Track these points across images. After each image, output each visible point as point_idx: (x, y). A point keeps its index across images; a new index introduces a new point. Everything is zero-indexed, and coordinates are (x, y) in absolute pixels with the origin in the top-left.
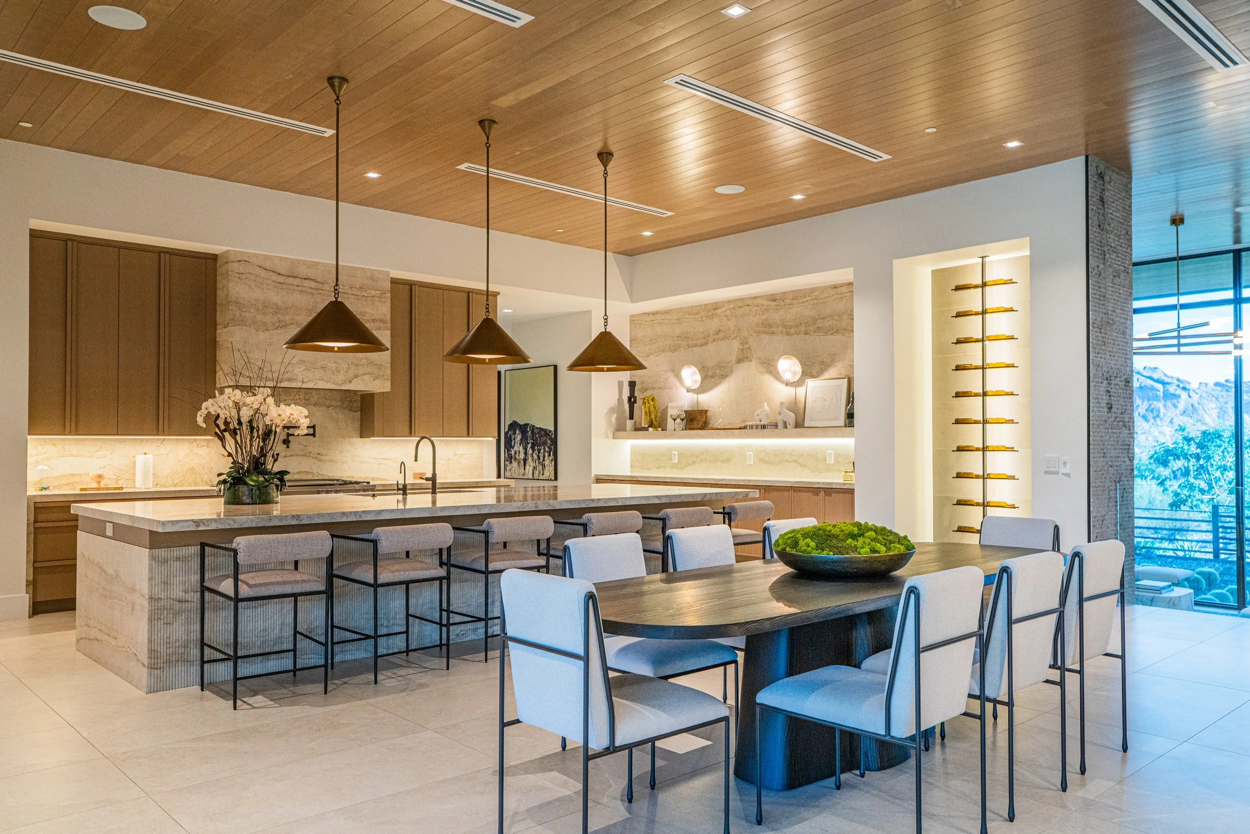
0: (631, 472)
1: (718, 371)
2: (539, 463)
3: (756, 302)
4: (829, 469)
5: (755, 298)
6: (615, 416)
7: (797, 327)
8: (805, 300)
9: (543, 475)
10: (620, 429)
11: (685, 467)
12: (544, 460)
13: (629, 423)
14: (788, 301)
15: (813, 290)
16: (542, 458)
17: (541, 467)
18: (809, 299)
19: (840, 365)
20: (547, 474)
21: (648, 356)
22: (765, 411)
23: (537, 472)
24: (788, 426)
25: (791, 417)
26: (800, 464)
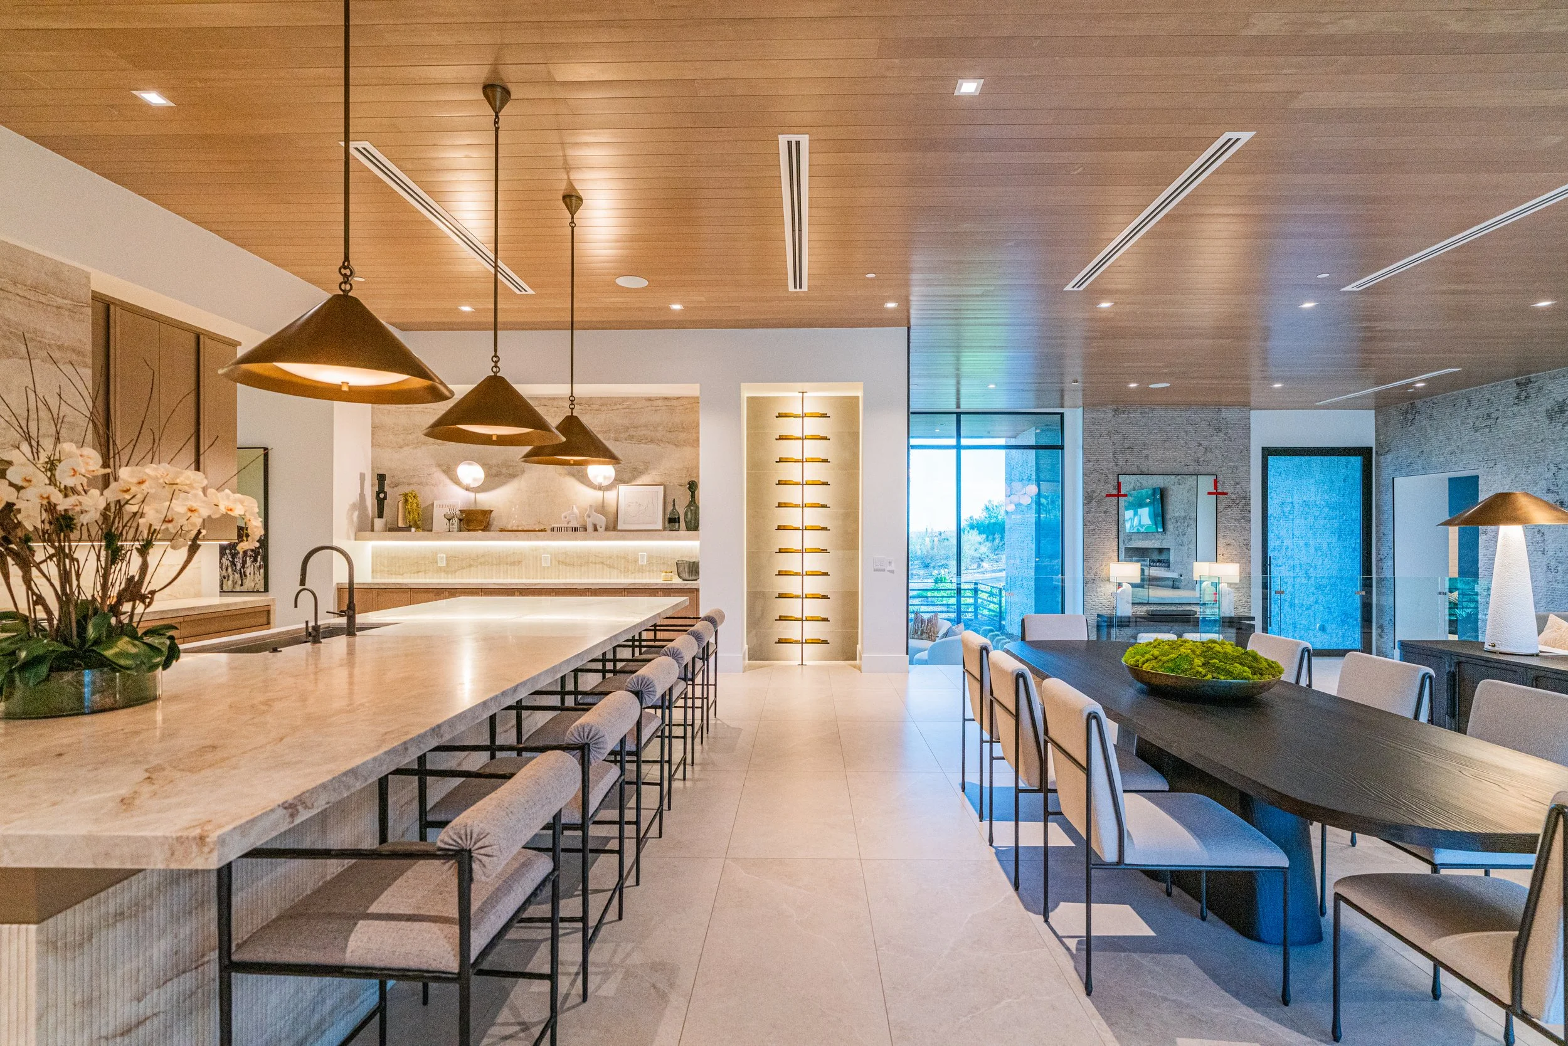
0: (373, 577)
1: (504, 470)
2: (234, 571)
3: (555, 403)
4: (640, 570)
5: (554, 399)
6: (356, 513)
7: (605, 432)
8: (615, 408)
9: (242, 585)
10: (364, 528)
11: (457, 570)
12: (243, 567)
13: (379, 523)
14: (595, 407)
15: (624, 399)
16: (239, 566)
17: (237, 576)
18: (618, 407)
19: (654, 473)
20: (249, 584)
21: (401, 447)
22: (573, 514)
23: (230, 582)
24: (598, 528)
25: (601, 520)
26: (607, 565)
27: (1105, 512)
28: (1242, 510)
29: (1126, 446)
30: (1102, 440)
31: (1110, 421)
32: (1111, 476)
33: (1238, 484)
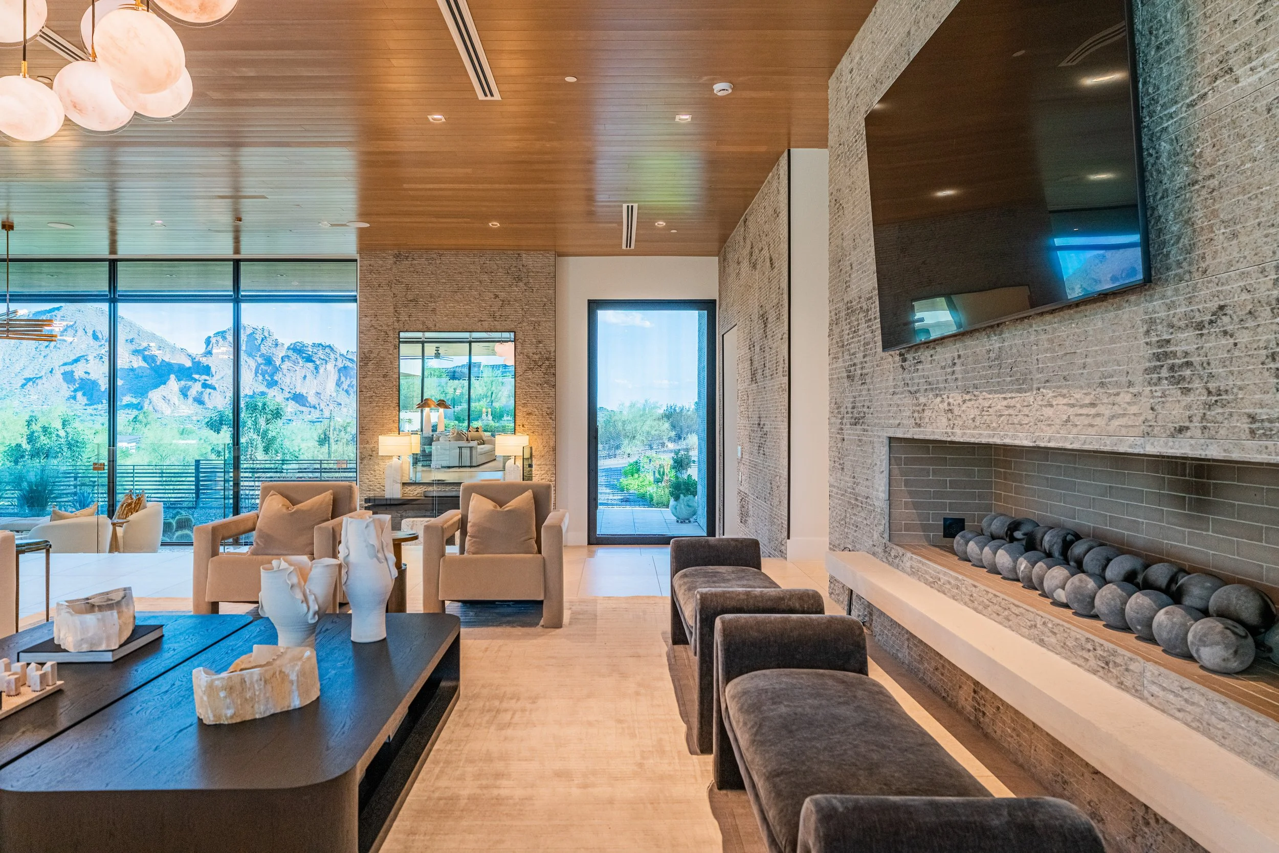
27: (385, 376)
28: (545, 374)
29: (410, 297)
30: (380, 290)
31: (391, 269)
32: (391, 333)
33: (540, 342)
